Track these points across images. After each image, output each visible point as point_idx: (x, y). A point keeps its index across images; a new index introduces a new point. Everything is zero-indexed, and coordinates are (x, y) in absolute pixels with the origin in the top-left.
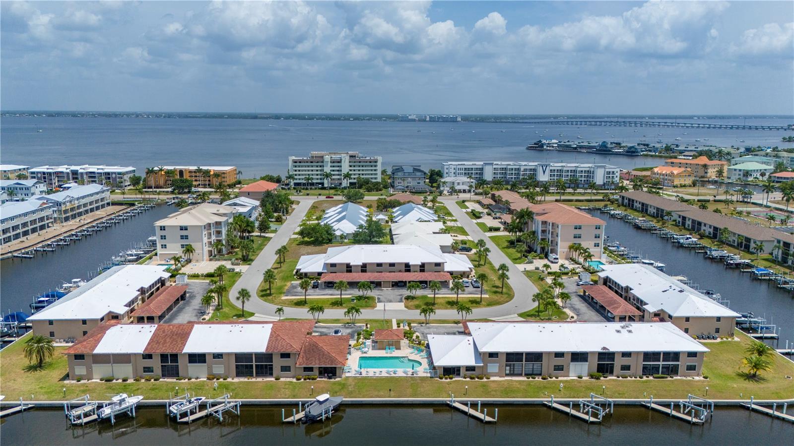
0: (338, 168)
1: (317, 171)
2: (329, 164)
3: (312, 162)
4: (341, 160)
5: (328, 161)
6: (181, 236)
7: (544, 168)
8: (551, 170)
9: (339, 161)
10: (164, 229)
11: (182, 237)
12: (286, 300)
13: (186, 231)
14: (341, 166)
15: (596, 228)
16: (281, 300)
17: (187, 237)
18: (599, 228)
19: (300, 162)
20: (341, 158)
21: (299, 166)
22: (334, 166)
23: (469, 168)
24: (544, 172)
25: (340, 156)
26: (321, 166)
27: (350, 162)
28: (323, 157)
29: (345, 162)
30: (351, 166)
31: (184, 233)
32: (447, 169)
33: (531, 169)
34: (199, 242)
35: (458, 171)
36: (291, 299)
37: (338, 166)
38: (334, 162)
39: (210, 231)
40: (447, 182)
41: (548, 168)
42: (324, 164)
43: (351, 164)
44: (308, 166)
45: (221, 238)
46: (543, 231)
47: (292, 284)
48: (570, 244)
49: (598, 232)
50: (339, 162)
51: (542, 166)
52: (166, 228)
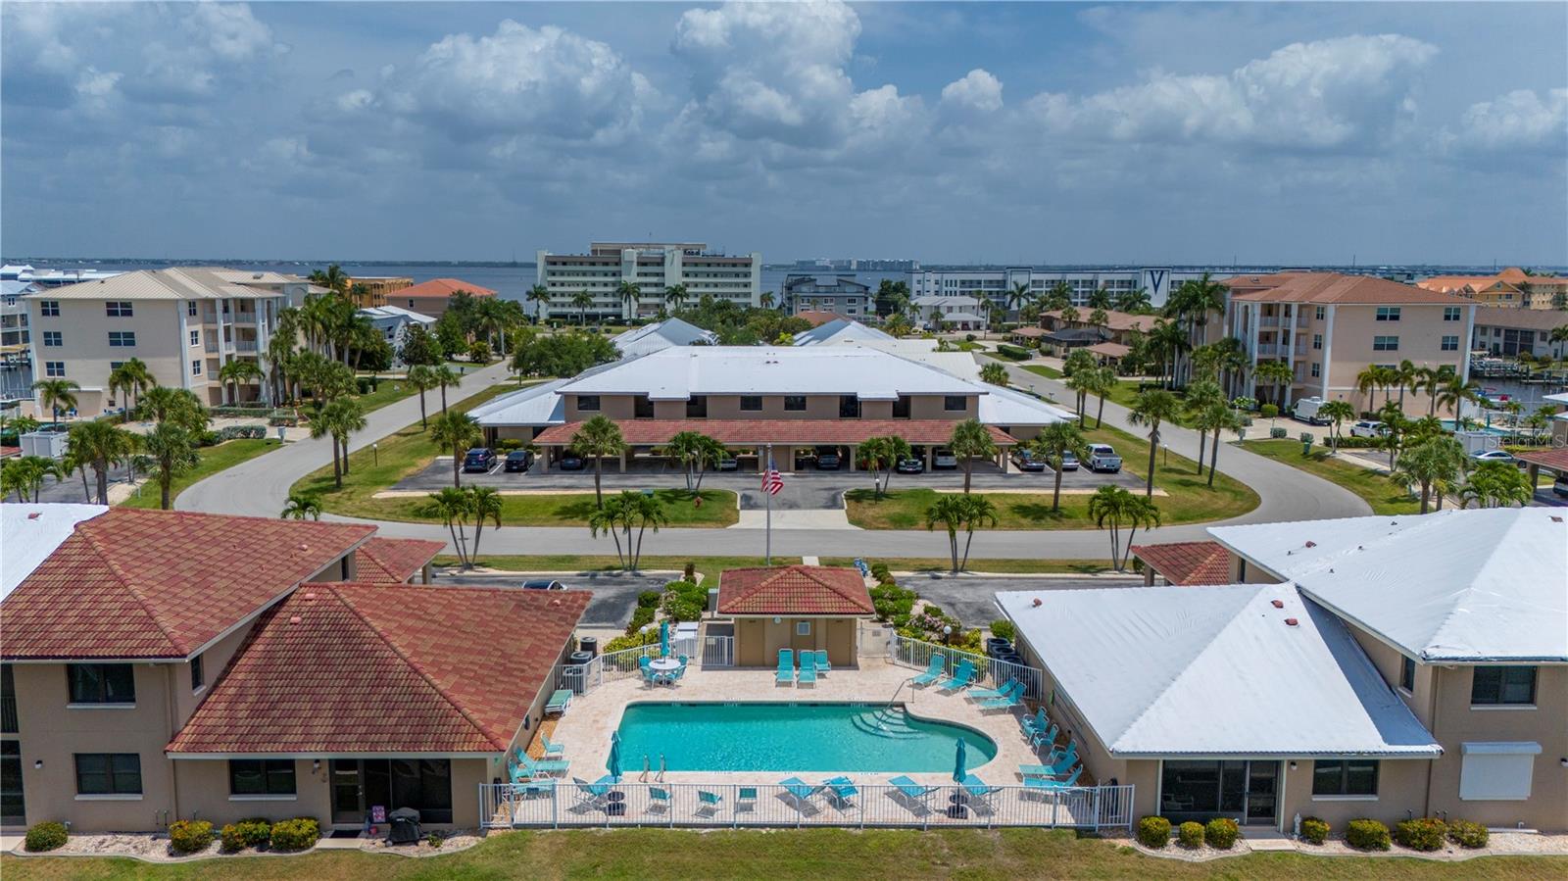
0: (655, 280)
1: (606, 285)
2: (635, 269)
3: (593, 264)
4: (663, 259)
5: (633, 262)
6: (111, 335)
7: (1157, 277)
8: (1173, 282)
9: (659, 260)
10: (56, 313)
11: (115, 339)
12: (386, 500)
13: (126, 319)
14: (663, 275)
15: (1447, 318)
16: (370, 499)
17: (129, 339)
18: (1457, 318)
19: (564, 264)
20: (663, 254)
21: (562, 274)
22: (646, 275)
23: (971, 281)
24: (1156, 287)
25: (662, 251)
26: (614, 275)
27: (684, 264)
28: (620, 251)
29: (672, 263)
30: (687, 275)
31: (121, 324)
32: (919, 282)
33: (1122, 282)
34: (175, 356)
35: (945, 289)
36: (405, 499)
37: (657, 275)
38: (645, 264)
39: (212, 327)
40: (921, 307)
41: (1165, 276)
42: (623, 268)
43: (687, 269)
44: (584, 274)
45: (254, 354)
46: (1265, 338)
47: (436, 462)
48: (1364, 367)
49: (1451, 329)
50: (658, 264)
51: (1152, 273)
52: (61, 307)
